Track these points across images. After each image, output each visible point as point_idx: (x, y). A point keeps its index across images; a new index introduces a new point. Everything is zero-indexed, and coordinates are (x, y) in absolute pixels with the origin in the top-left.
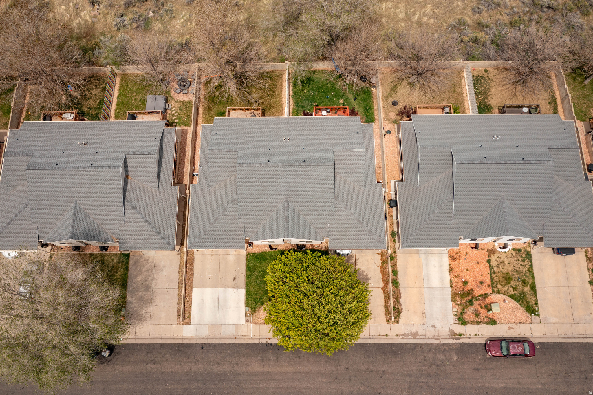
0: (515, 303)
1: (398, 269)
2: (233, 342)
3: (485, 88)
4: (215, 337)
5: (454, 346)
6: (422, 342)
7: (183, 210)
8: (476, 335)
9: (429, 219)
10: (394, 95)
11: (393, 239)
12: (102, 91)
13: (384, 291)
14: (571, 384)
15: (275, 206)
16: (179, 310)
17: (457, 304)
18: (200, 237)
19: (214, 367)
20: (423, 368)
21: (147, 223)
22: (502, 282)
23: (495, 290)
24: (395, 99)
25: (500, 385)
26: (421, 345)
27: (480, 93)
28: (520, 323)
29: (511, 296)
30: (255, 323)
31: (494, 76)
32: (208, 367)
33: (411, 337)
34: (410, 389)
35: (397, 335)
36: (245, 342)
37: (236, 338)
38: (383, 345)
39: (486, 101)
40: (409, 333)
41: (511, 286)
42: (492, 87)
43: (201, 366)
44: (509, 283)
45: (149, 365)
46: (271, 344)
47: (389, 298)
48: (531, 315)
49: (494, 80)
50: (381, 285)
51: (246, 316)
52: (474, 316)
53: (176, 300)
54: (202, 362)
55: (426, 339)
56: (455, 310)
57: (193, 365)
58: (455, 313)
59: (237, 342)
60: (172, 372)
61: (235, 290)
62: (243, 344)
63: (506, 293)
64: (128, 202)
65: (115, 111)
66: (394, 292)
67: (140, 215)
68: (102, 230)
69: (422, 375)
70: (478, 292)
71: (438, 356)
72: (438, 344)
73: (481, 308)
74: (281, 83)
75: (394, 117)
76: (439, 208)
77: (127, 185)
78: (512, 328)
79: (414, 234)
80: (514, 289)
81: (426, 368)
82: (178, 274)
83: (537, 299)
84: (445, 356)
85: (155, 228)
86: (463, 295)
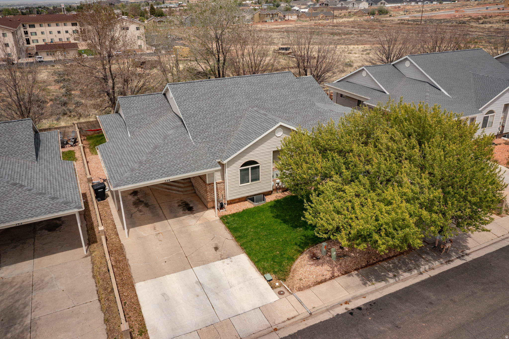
15: (241, 117)
30: (300, 290)
37: (276, 330)
46: (359, 308)
51: (273, 287)
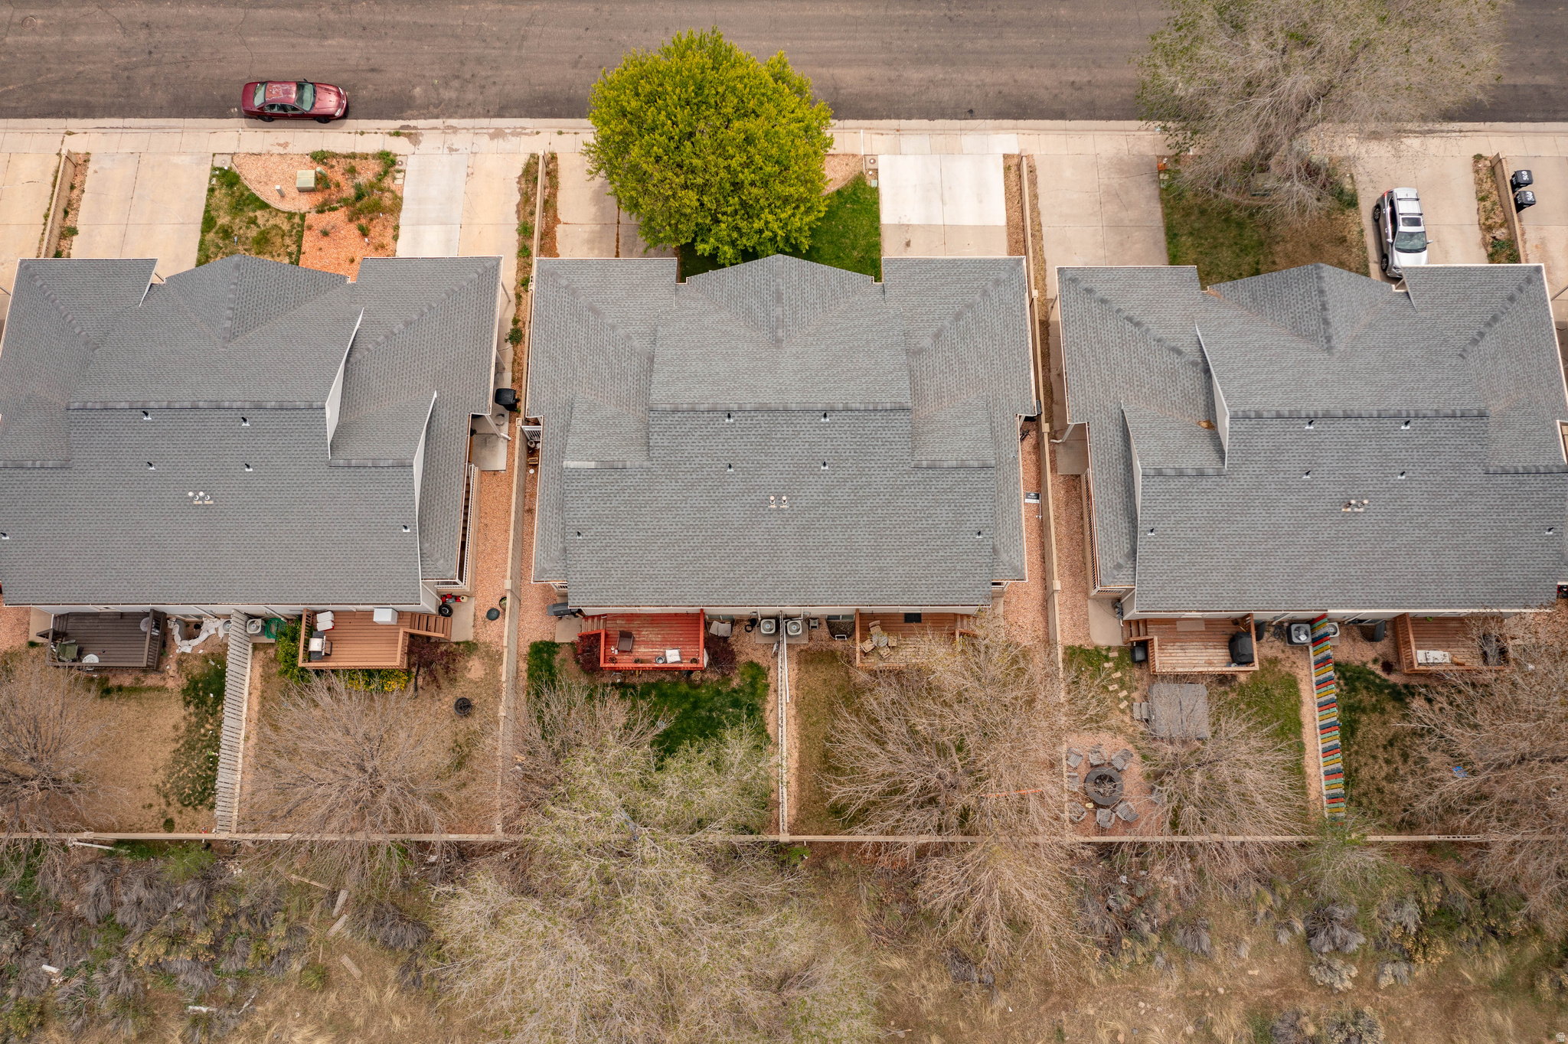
0: (258, 194)
1: (515, 262)
2: (903, 123)
3: (186, 765)
4: (943, 132)
5: (415, 112)
6: (484, 122)
7: (1055, 408)
8: (362, 133)
9: (422, 311)
10: (461, 739)
11: (520, 324)
12: (1356, 770)
13: (555, 216)
14: (186, 43)
16: (1033, 183)
17: (392, 192)
18: (997, 283)
19: (941, 76)
20: (489, 73)
21: (1135, 321)
22: (277, 234)
23: (297, 220)
24: (462, 725)
25: (334, 43)
26: (487, 115)
27: (205, 748)
28: (260, 154)
29: (265, 206)
30: (854, 156)
31: (151, 806)
32: (954, 76)
33: (507, 131)
34: (523, 36)
35: (538, 133)
36: (875, 123)
38: (571, 115)
39: (193, 719)
40: (510, 137)
41: (259, 227)
42: (165, 767)
43: (972, 78)
44: (262, 233)
45: (1086, 80)
47: (546, 202)
48: (230, 168)
49: (154, 794)
50: (560, 230)
51: (876, 171)
52: (358, 168)
53: (1042, 204)
54: (969, 86)
55: (473, 128)
56: (399, 182)
57: (987, 80)
58: (398, 175)
59: (894, 123)
60: (1032, 67)
61: (905, 221)
62: (881, 118)
63: (274, 213)
64: (1195, 364)
65: (1299, 703)
66: (532, 213)
67: (1159, 336)
68: (1249, 304)
69: (495, 61)
70: (339, 216)
71: (453, 95)
72: (450, 117)
73: (338, 185)
74: (802, 790)
75: (471, 663)
76: (392, 333)
77: (1207, 406)
78: (279, 145)
79: (465, 284)
80: (253, 221)
81: (483, 73)
82: (1047, 256)
83: (207, 200)
84: (438, 94)
85: (1115, 309)
86: (376, 208)
